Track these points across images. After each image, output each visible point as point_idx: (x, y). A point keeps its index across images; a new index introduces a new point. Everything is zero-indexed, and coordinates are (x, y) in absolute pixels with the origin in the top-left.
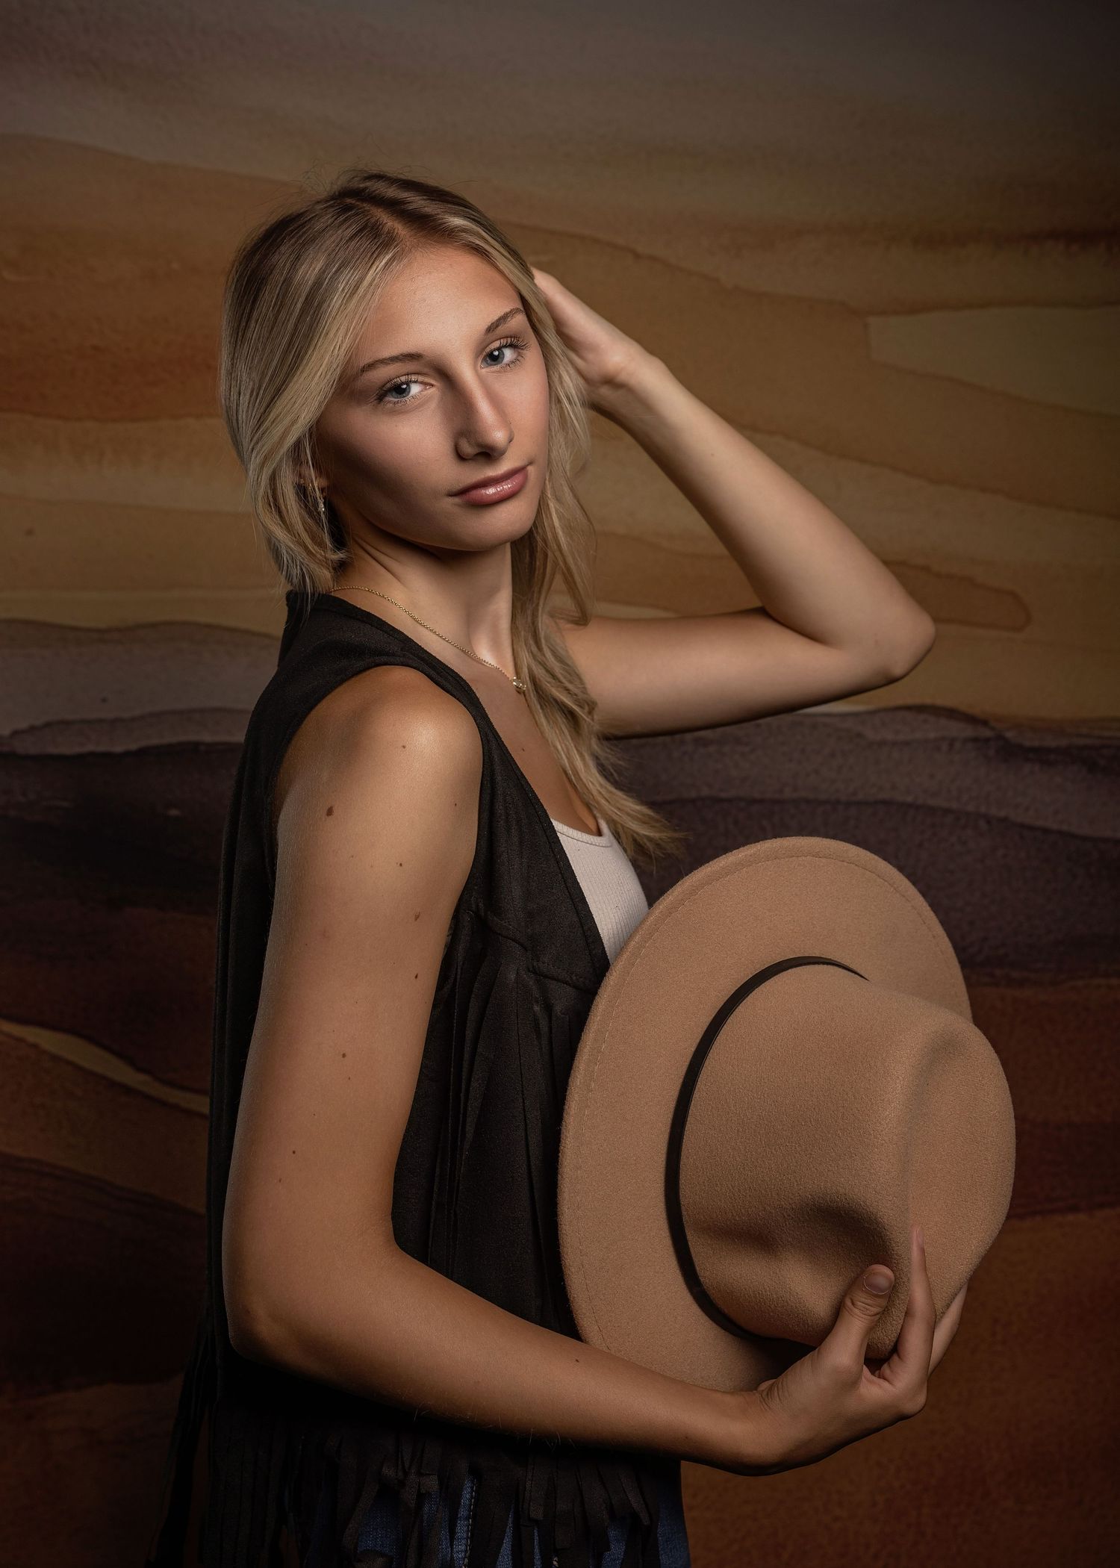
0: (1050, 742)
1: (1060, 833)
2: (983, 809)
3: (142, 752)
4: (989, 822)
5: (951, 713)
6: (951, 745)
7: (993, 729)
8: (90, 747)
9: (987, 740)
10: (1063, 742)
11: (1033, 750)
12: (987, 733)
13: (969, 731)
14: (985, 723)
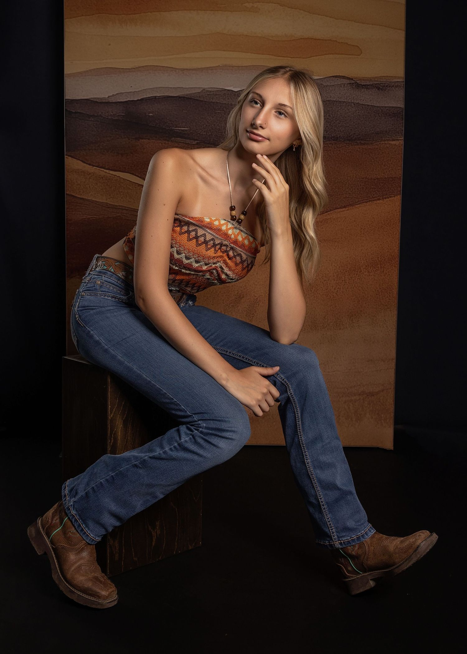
0: (368, 83)
1: (372, 106)
2: (353, 101)
3: (142, 100)
4: (354, 104)
5: (344, 77)
6: (344, 85)
7: (354, 80)
8: (129, 99)
9: (353, 83)
10: (371, 83)
11: (364, 85)
12: (353, 82)
13: (348, 82)
14: (352, 79)
